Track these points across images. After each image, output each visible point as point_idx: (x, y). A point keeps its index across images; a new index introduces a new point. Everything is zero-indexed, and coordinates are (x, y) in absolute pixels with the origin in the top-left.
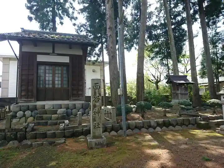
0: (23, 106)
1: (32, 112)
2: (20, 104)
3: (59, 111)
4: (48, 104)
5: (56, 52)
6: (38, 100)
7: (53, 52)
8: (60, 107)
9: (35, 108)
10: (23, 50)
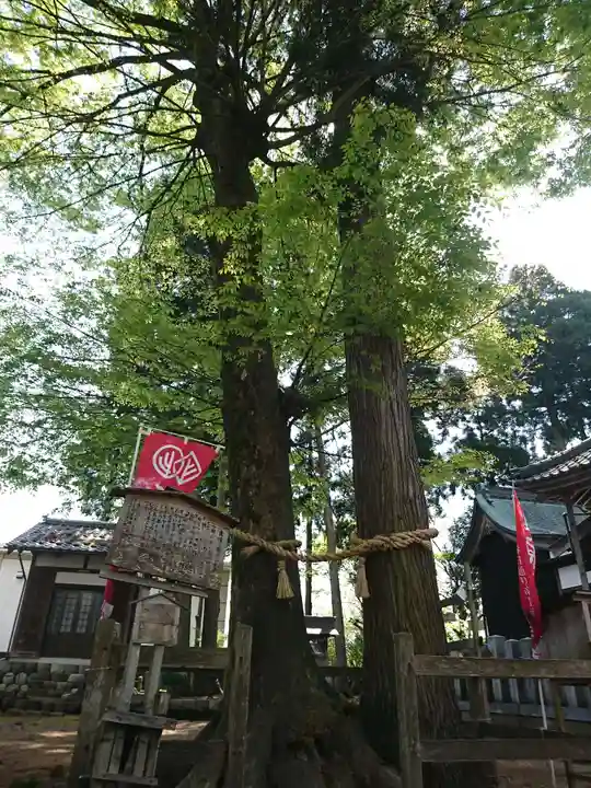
0: (17, 663)
1: (28, 675)
2: (11, 660)
3: (72, 677)
4: (57, 663)
5: (89, 567)
6: (43, 655)
7: (85, 566)
8: (76, 669)
9: (35, 668)
10: (39, 564)
